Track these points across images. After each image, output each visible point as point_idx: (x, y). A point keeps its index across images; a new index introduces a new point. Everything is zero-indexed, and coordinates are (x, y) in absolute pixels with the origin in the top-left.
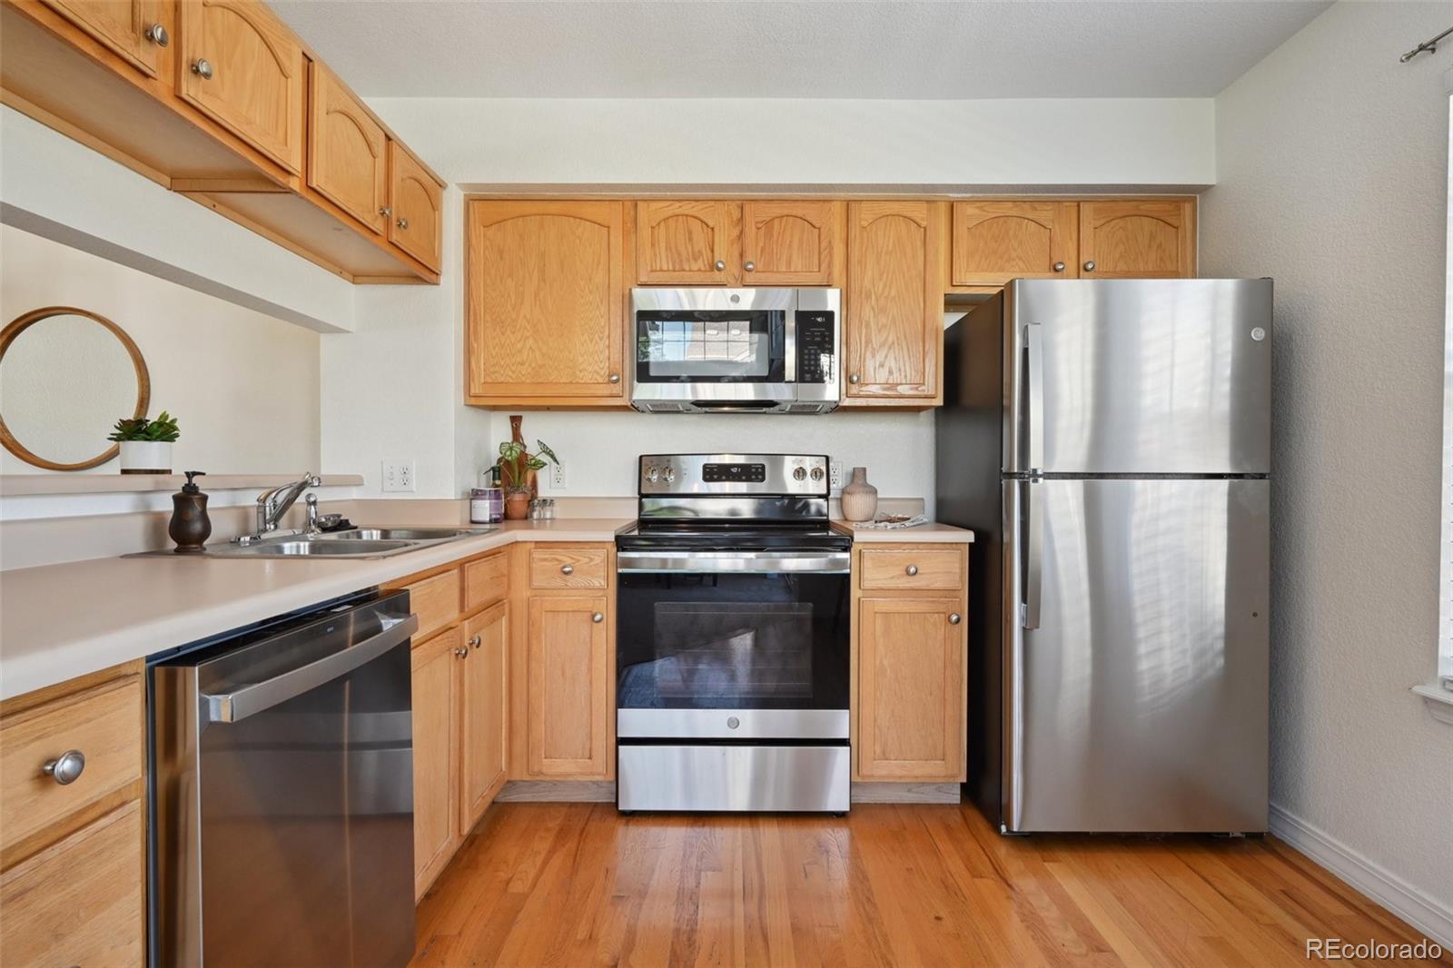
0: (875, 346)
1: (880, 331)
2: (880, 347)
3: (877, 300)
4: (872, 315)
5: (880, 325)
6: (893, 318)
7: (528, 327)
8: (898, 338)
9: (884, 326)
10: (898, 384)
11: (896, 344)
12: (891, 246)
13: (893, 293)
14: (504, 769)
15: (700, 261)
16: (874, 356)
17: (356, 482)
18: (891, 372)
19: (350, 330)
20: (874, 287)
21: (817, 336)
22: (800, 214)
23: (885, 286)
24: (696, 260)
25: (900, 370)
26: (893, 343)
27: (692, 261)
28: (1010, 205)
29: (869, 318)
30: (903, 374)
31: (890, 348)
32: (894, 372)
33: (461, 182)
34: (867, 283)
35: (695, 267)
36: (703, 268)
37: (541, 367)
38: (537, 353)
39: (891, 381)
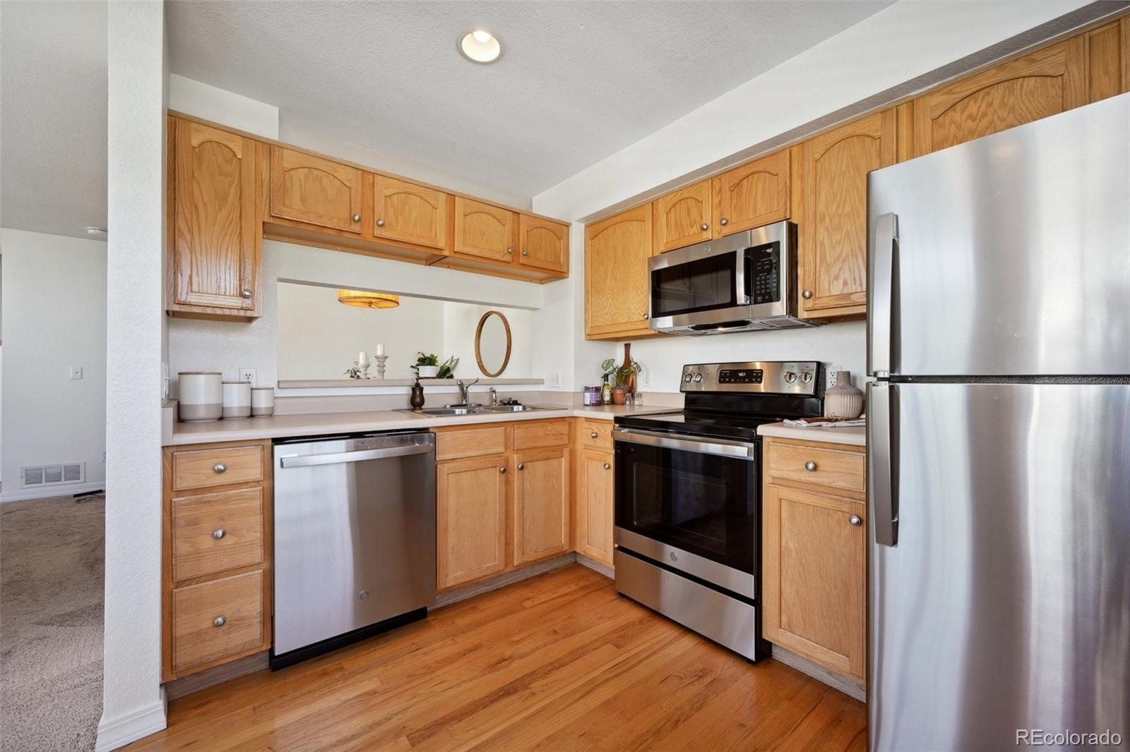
0: (829, 262)
1: (833, 248)
2: (834, 262)
3: (831, 220)
4: (826, 234)
5: (834, 243)
6: (848, 234)
7: (609, 292)
8: (852, 251)
9: (838, 242)
10: (852, 294)
11: (850, 256)
12: (844, 169)
13: (847, 209)
14: (563, 542)
15: (695, 227)
16: (828, 272)
17: (541, 382)
18: (845, 283)
19: (539, 307)
20: (828, 210)
21: (767, 264)
22: (761, 169)
23: (838, 207)
24: (692, 227)
25: (855, 280)
26: (847, 256)
27: (690, 228)
28: (993, 72)
29: (823, 238)
30: (858, 282)
31: (844, 261)
32: (849, 282)
33: (579, 218)
34: (821, 208)
35: (691, 232)
36: (697, 232)
37: (614, 314)
38: (613, 307)
39: (844, 292)
